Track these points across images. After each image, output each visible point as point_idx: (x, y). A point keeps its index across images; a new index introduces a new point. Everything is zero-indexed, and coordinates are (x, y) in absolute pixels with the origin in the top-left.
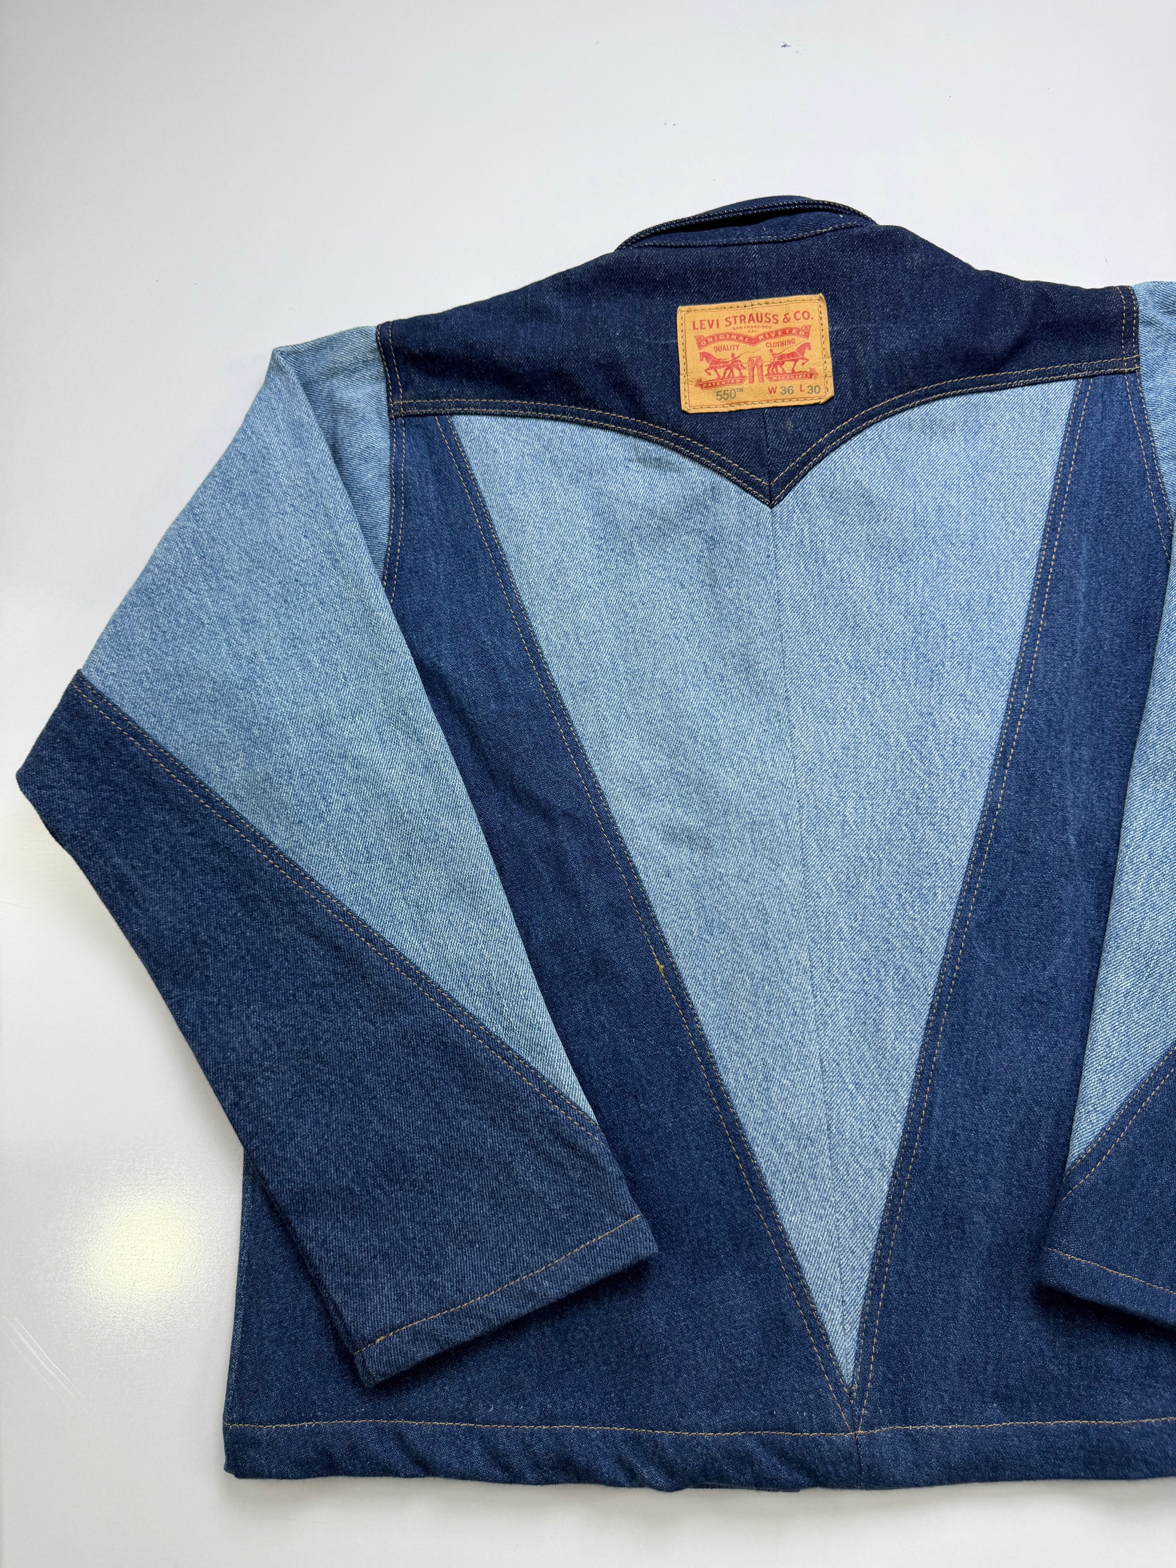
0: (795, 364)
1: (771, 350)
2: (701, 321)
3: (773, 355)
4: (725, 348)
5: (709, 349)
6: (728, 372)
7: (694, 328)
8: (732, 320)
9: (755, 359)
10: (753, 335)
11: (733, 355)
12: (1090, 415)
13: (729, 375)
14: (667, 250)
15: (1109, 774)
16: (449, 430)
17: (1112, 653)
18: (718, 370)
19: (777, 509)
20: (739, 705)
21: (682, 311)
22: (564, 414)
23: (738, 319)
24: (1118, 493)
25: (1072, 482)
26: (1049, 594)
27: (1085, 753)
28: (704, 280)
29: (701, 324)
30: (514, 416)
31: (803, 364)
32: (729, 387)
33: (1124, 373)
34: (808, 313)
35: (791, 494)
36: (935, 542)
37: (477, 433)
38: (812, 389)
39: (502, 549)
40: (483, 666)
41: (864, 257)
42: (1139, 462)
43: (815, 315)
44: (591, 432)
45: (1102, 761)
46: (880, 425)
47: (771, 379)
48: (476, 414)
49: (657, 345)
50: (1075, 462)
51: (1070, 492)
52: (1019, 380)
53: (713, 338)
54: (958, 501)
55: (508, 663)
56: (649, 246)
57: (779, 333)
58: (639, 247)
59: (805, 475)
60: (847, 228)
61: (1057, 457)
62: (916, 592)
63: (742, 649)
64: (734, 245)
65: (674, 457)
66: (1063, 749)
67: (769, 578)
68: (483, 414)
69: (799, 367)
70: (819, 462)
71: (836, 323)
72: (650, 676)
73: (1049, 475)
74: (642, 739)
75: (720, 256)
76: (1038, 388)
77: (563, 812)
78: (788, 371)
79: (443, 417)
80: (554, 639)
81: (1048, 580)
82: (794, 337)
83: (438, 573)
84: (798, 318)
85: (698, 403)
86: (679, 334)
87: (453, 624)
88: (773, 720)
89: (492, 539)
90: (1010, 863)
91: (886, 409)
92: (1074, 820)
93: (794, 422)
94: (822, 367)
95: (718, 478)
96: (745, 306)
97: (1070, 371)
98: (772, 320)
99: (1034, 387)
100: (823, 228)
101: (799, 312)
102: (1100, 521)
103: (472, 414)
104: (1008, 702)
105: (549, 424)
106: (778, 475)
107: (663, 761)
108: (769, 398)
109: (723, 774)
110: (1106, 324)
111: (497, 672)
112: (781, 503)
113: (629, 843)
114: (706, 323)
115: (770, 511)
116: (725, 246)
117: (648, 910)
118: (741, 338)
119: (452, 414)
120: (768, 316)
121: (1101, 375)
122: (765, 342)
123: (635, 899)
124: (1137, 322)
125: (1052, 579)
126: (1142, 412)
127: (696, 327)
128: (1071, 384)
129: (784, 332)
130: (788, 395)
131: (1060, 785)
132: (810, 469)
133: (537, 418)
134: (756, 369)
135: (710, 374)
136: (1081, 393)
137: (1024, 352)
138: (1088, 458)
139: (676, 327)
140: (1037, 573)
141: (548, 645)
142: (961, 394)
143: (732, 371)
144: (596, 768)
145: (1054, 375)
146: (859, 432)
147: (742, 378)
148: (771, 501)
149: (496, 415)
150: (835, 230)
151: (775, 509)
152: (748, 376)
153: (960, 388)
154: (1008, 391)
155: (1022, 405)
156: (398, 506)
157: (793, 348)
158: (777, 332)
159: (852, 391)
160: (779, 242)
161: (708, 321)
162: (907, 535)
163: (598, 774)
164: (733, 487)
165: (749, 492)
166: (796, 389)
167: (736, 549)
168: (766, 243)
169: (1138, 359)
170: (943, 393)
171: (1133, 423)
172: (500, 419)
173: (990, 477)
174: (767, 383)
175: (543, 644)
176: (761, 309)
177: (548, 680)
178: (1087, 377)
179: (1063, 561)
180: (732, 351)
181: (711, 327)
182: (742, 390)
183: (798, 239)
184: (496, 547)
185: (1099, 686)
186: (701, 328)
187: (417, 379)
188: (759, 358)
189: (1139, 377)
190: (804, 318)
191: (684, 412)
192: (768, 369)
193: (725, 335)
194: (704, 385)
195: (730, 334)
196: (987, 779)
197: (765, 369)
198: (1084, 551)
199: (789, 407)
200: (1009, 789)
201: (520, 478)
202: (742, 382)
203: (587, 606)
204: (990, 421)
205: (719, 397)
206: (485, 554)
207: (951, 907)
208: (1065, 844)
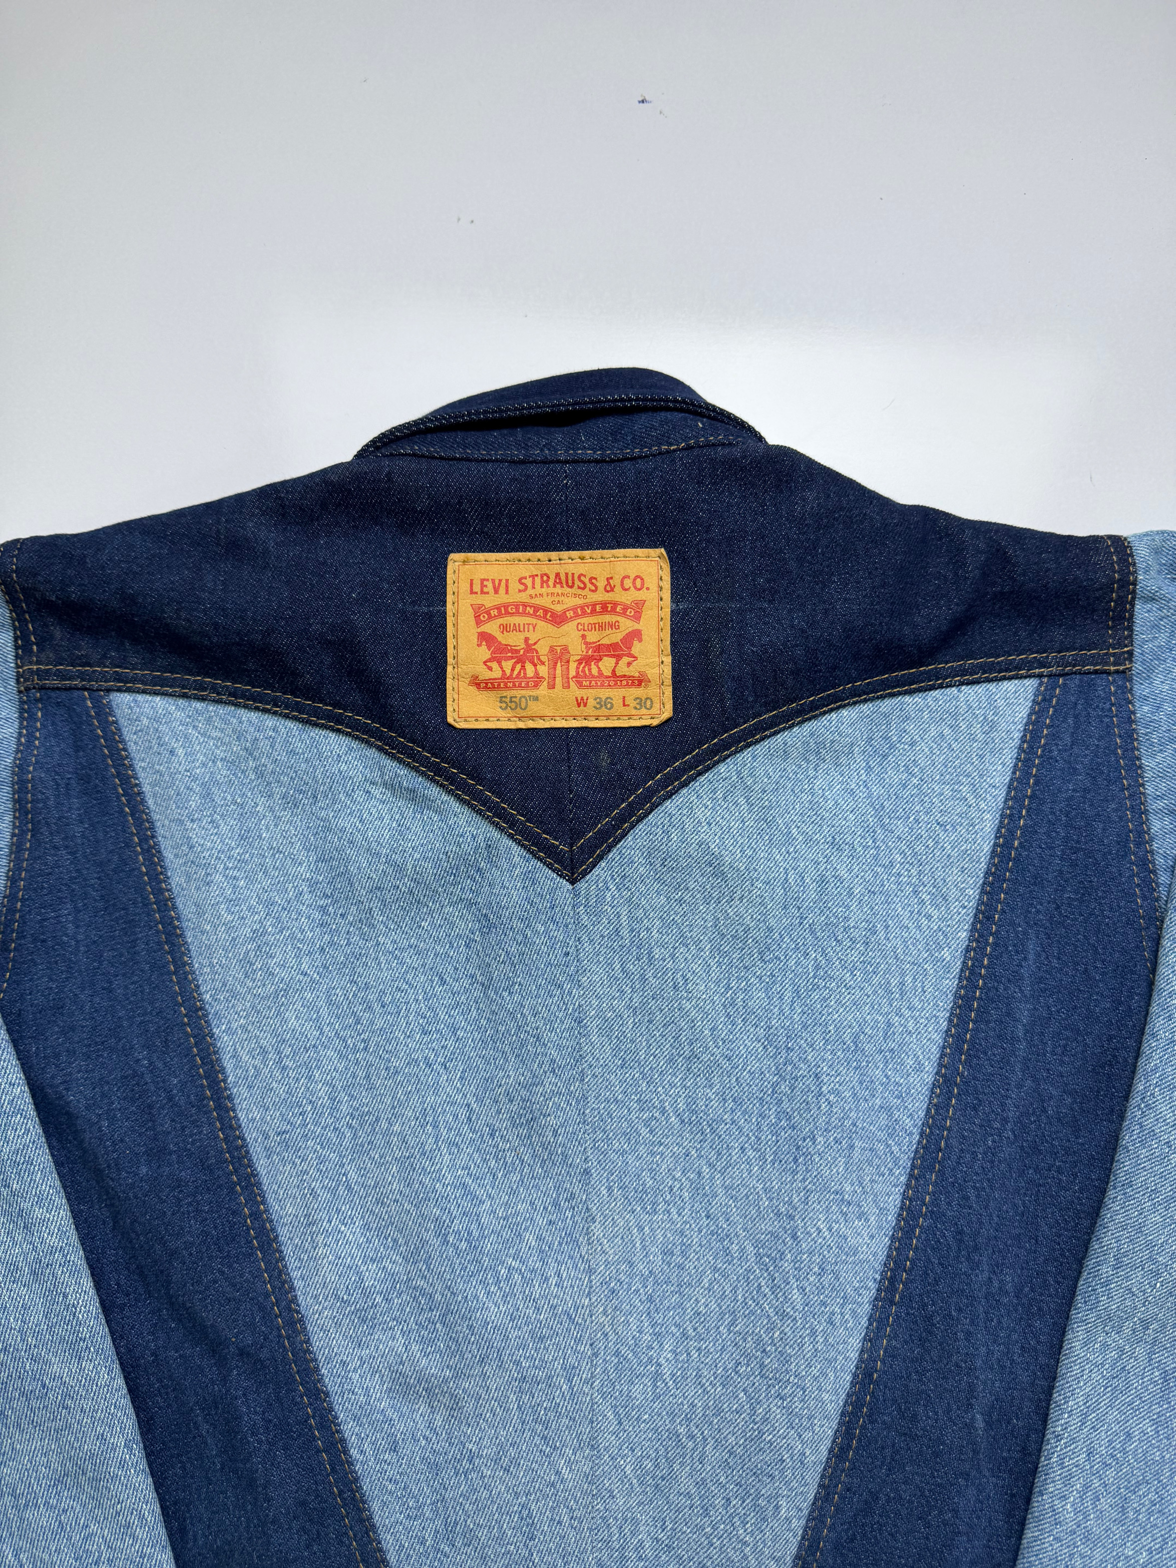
0: (617, 663)
1: (584, 637)
2: (482, 581)
3: (586, 643)
4: (516, 628)
5: (492, 628)
6: (518, 667)
7: (472, 592)
8: (529, 582)
9: (559, 649)
10: (558, 608)
11: (527, 639)
12: (1053, 736)
13: (520, 672)
14: (434, 463)
15: (1040, 1309)
16: (104, 713)
17: (1059, 1120)
18: (504, 663)
19: (582, 885)
20: (515, 1177)
21: (455, 561)
22: (276, 705)
23: (538, 580)
24: (1086, 866)
25: (1020, 843)
26: (975, 1022)
27: (1009, 1279)
28: (488, 515)
29: (483, 586)
30: (203, 699)
31: (629, 664)
32: (518, 693)
33: (1109, 673)
34: (642, 579)
35: (603, 864)
36: (813, 932)
37: (145, 721)
38: (641, 703)
39: (174, 907)
40: (133, 1100)
41: (731, 494)
42: (1121, 818)
43: (651, 582)
44: (316, 733)
45: (1032, 1290)
46: (739, 757)
47: (580, 685)
48: (144, 692)
49: (414, 613)
50: (1028, 812)
51: (1016, 860)
52: (953, 677)
53: (499, 609)
54: (850, 871)
55: (170, 1099)
56: (406, 455)
57: (598, 608)
58: (392, 454)
59: (624, 835)
60: (709, 445)
61: (1001, 799)
62: (781, 1011)
63: (523, 1093)
64: (535, 462)
65: (434, 791)
66: (977, 1276)
67: (567, 987)
68: (156, 693)
69: (622, 669)
70: (646, 815)
71: (683, 597)
72: (384, 1125)
73: (988, 829)
74: (367, 1227)
75: (514, 479)
76: (980, 689)
77: (239, 1349)
78: (607, 672)
79: (96, 693)
80: (245, 1058)
81: (974, 999)
82: (618, 618)
83: (77, 942)
84: (627, 587)
85: (471, 713)
86: (450, 598)
87: (94, 1028)
88: (564, 1205)
89: (161, 891)
90: (888, 1452)
91: (751, 732)
92: (984, 1390)
93: (612, 754)
94: (656, 670)
95: (496, 834)
96: (550, 561)
97: (1030, 665)
98: (589, 585)
99: (976, 688)
100: (672, 444)
101: (628, 577)
102: (1058, 907)
103: (138, 692)
104: (904, 1196)
105: (254, 716)
106: (584, 834)
107: (396, 1265)
108: (577, 713)
109: (482, 1295)
110: (1088, 598)
111: (154, 1111)
112: (588, 877)
113: (336, 1400)
114: (490, 584)
115: (571, 887)
116: (522, 462)
117: (359, 1509)
118: (541, 613)
119: (109, 690)
120: (582, 578)
121: (1075, 673)
122: (576, 622)
123: (341, 1492)
124: (1134, 599)
125: (980, 998)
126: (1131, 736)
127: (475, 590)
128: (1030, 684)
129: (606, 608)
130: (604, 711)
131: (968, 1334)
132: (632, 827)
133: (237, 705)
134: (559, 664)
135: (490, 669)
136: (1044, 700)
137: (965, 634)
138: (1046, 808)
139: (445, 586)
140: (960, 988)
141: (236, 1067)
142: (865, 701)
143: (523, 667)
144: (295, 1274)
145: (1006, 671)
146: (708, 769)
147: (538, 680)
148: (573, 874)
149: (174, 696)
150: (689, 448)
151: (578, 885)
152: (546, 676)
153: (865, 693)
154: (936, 693)
155: (955, 716)
156: (23, 833)
157: (615, 637)
158: (594, 605)
159: (700, 709)
160: (605, 461)
161: (493, 581)
162: (772, 922)
163: (298, 1284)
164: (516, 850)
165: (540, 859)
166: (618, 702)
167: (520, 938)
168: (585, 462)
169: (1131, 653)
170: (837, 702)
171: (1116, 754)
172: (181, 702)
173: (901, 828)
174: (575, 691)
175: (228, 1064)
176: (572, 566)
177: (231, 1127)
178: (1055, 675)
179: (999, 970)
180: (527, 634)
181: (496, 591)
182: (536, 699)
183: (633, 459)
184: (166, 904)
185: (1037, 1170)
186: (482, 592)
187: (58, 634)
188: (565, 649)
189: (1130, 680)
190: (635, 588)
191: (450, 725)
192: (578, 668)
193: (517, 607)
194: (483, 685)
195: (525, 606)
196: (864, 1322)
197: (573, 666)
198: (1031, 957)
199: (605, 728)
200: (896, 1337)
201: (207, 795)
202: (536, 685)
203: (299, 1006)
204: (906, 738)
205: (504, 705)
206: (148, 915)
207: (798, 1525)
208: (970, 1426)
